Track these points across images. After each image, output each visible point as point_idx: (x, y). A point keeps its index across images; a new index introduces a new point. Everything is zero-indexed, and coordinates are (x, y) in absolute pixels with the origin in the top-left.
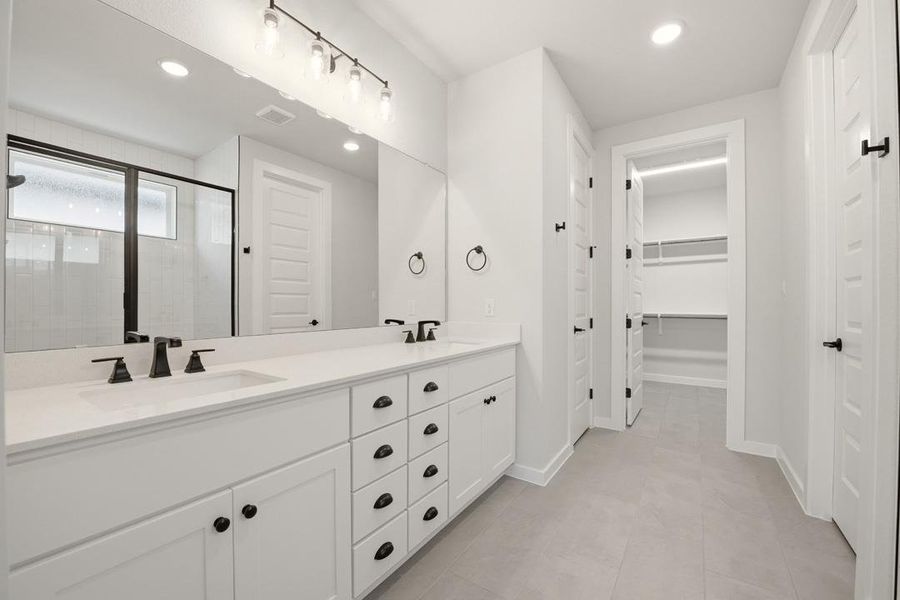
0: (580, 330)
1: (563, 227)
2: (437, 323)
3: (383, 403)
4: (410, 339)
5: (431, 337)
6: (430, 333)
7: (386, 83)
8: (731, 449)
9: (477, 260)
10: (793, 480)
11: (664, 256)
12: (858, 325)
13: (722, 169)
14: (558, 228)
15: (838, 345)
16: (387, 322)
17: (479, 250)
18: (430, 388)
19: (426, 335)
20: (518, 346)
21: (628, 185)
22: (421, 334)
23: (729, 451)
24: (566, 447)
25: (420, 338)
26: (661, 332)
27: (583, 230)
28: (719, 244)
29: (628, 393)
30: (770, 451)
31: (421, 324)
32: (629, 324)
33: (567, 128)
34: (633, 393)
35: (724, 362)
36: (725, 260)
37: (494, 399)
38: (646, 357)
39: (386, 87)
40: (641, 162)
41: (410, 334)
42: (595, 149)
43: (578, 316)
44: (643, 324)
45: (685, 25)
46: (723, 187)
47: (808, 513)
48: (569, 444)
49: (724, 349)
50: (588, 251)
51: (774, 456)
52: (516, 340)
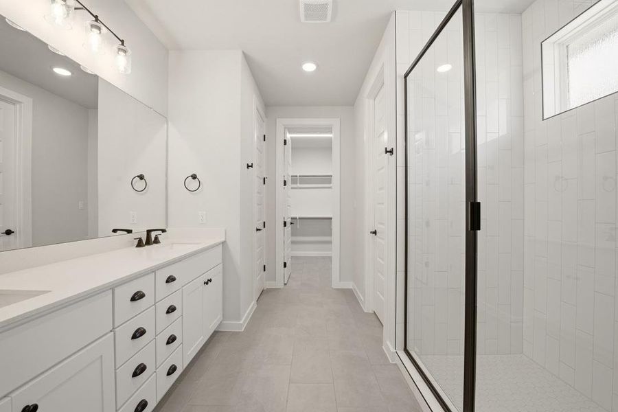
0: (260, 230)
1: (252, 166)
2: (164, 231)
3: (137, 297)
4: (140, 244)
5: (157, 241)
6: (156, 238)
7: (122, 41)
8: (335, 287)
9: (193, 184)
10: (359, 297)
11: (300, 183)
12: (382, 224)
13: (330, 140)
14: (248, 166)
15: (375, 233)
16: (115, 231)
17: (194, 177)
18: (171, 279)
19: (153, 239)
20: (224, 243)
21: (285, 142)
22: (149, 240)
23: (332, 288)
24: (252, 304)
25: (148, 242)
26: (298, 227)
27: (260, 167)
28: (327, 179)
29: (285, 265)
30: (349, 285)
31: (149, 232)
32: (285, 224)
33: (253, 103)
34: (287, 265)
35: (330, 242)
36: (330, 188)
37: (210, 281)
38: (293, 242)
39: (123, 44)
40: (291, 130)
41: (140, 240)
42: (267, 117)
43: (258, 221)
44: (291, 223)
45: (318, 66)
46: (331, 148)
47: (365, 311)
48: (254, 302)
49: (330, 235)
50: (262, 181)
51: (351, 287)
52: (223, 240)
